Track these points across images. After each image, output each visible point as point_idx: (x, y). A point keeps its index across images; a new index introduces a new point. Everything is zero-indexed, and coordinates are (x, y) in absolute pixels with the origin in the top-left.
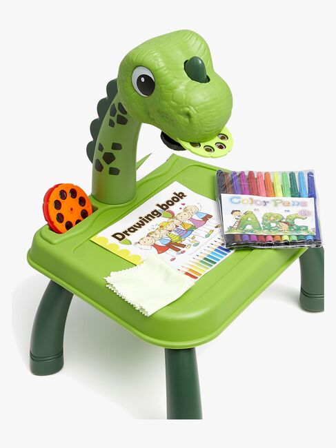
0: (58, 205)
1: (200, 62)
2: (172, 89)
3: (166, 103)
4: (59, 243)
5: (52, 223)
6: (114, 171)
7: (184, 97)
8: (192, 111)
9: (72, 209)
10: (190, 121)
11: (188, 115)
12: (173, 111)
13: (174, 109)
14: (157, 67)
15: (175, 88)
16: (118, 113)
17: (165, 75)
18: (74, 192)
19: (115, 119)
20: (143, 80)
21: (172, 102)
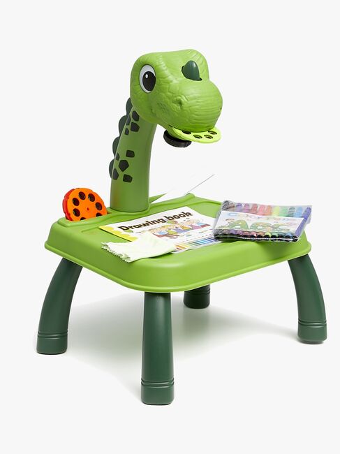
0: (76, 202)
1: (195, 66)
2: (168, 82)
3: (163, 94)
4: (71, 226)
5: (69, 214)
6: (127, 179)
7: (178, 88)
8: (184, 99)
9: (88, 209)
10: (181, 108)
11: (180, 103)
12: (168, 100)
13: (169, 99)
14: (157, 64)
15: (171, 81)
16: (132, 120)
17: (164, 70)
18: (92, 197)
19: (129, 127)
20: (147, 76)
21: (168, 93)
